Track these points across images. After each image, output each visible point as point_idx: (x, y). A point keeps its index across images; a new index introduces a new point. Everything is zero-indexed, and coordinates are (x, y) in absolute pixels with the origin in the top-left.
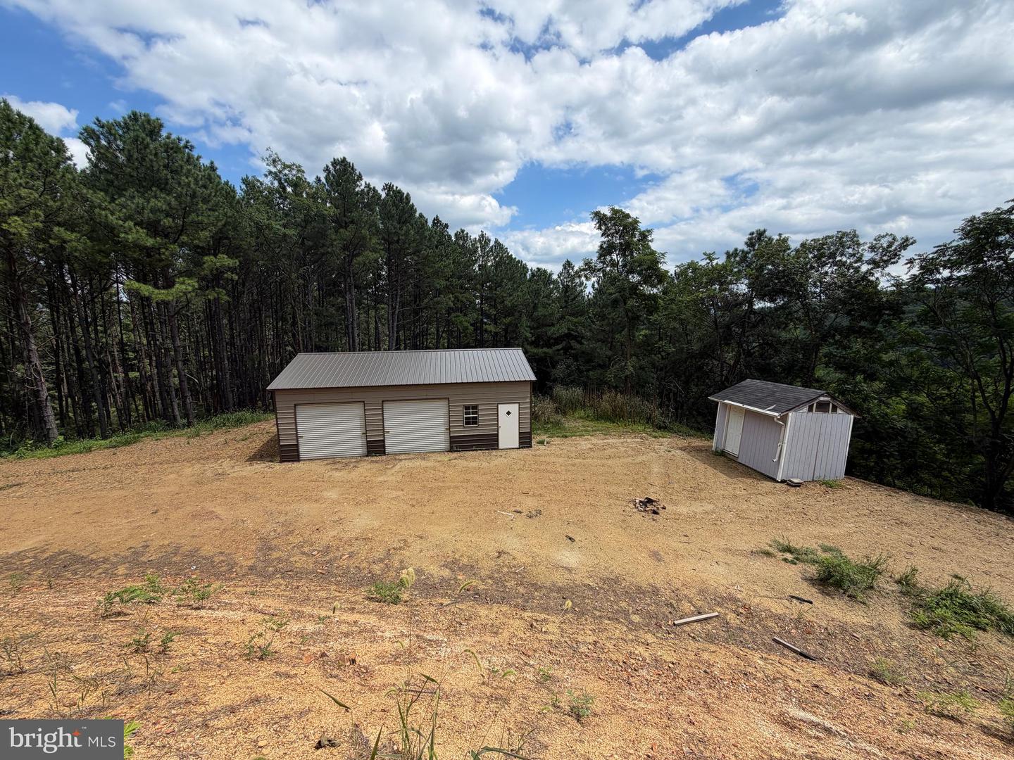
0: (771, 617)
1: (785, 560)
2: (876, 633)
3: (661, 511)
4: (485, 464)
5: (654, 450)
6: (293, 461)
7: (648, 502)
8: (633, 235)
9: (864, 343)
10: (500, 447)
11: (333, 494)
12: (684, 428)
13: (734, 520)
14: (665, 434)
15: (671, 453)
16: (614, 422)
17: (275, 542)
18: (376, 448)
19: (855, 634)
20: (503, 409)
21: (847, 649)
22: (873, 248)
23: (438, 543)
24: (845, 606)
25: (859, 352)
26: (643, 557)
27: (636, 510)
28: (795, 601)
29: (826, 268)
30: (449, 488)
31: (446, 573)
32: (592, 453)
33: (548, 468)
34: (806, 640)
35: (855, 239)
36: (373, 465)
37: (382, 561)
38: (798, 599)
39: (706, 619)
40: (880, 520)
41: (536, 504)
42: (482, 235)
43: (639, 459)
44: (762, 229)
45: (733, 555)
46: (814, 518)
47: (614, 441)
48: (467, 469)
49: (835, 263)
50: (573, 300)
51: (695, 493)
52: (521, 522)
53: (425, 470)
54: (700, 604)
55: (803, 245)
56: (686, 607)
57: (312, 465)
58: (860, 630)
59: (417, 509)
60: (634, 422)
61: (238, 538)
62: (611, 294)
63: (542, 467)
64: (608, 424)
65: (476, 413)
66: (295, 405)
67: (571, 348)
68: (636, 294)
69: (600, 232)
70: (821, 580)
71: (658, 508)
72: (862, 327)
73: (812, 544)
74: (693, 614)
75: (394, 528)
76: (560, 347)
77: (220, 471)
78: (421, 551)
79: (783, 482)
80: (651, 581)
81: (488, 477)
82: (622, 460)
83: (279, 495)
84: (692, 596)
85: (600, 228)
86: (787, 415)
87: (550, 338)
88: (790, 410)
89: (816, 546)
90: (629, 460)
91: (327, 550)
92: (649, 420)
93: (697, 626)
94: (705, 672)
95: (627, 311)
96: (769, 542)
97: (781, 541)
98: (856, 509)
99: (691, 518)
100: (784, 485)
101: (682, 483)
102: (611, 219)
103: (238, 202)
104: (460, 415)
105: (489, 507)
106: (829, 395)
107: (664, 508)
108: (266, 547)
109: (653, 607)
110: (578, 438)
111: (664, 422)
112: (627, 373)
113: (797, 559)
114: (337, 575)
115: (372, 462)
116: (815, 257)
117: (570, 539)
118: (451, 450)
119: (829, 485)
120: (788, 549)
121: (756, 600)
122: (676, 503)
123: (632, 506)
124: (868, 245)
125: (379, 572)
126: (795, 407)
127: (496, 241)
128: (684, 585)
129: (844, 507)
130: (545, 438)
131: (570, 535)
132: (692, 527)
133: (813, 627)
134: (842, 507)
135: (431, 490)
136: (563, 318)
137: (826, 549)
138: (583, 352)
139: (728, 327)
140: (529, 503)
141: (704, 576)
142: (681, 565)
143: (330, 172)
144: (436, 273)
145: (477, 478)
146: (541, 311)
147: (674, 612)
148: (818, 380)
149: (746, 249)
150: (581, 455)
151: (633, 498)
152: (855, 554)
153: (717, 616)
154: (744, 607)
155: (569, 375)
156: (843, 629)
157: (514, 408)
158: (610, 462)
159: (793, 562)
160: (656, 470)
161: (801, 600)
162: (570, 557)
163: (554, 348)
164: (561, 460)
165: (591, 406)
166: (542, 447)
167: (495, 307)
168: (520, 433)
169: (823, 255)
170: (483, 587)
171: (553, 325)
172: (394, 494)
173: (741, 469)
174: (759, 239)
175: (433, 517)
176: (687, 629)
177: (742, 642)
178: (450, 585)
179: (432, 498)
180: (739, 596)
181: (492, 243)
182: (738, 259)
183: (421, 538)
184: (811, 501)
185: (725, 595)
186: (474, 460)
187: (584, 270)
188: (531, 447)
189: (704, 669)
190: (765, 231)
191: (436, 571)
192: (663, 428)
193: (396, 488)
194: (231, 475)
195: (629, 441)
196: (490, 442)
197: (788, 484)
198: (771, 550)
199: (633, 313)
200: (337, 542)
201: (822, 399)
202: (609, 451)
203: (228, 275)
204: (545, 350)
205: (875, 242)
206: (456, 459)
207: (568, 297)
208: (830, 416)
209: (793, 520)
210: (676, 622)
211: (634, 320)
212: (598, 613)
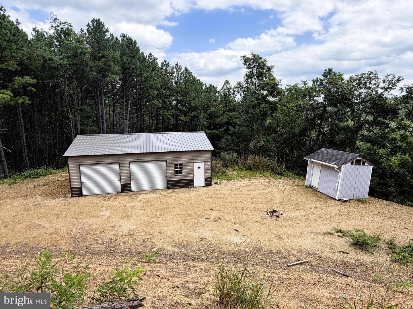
0: (331, 260)
1: (338, 236)
2: (376, 264)
3: (280, 216)
4: (187, 195)
5: (276, 186)
6: (78, 196)
7: (273, 212)
8: (264, 69)
9: (380, 129)
10: (195, 186)
11: (107, 213)
12: (291, 174)
13: (315, 219)
14: (282, 177)
15: (284, 187)
16: (254, 171)
17: (81, 238)
18: (126, 188)
19: (367, 265)
20: (196, 165)
21: (363, 271)
22: (384, 81)
23: (169, 235)
24: (363, 254)
25: (378, 133)
26: (272, 237)
27: (268, 216)
28: (341, 253)
29: (362, 90)
30: (170, 208)
31: (176, 249)
32: (244, 188)
33: (222, 196)
34: (346, 269)
35: (376, 76)
36: (126, 197)
37: (141, 245)
38: (343, 252)
39: (302, 263)
40: (382, 216)
41: (217, 215)
42: (177, 64)
43: (268, 191)
44: (331, 68)
45: (315, 235)
46: (352, 217)
47: (255, 181)
48: (178, 198)
49: (366, 88)
50: (230, 102)
51: (297, 207)
52: (210, 224)
53: (156, 199)
54: (299, 257)
55: (351, 78)
56: (293, 258)
57: (91, 199)
58: (369, 264)
59: (155, 219)
60: (265, 172)
61: (60, 238)
62: (252, 102)
63: (218, 196)
64: (251, 173)
65: (181, 168)
66: (80, 165)
67: (229, 130)
68: (265, 101)
69: (246, 66)
70: (354, 244)
71: (279, 215)
72: (379, 121)
73: (351, 229)
74: (296, 261)
75: (145, 229)
76: (223, 129)
77: (37, 203)
78: (161, 240)
79: (339, 200)
80: (277, 248)
81: (190, 202)
82: (260, 191)
83: (76, 215)
84: (296, 253)
85: (245, 64)
86: (341, 167)
87: (217, 124)
88: (343, 164)
89: (352, 229)
90: (263, 191)
91: (111, 241)
92: (272, 169)
93: (298, 266)
94: (302, 281)
95: (260, 110)
96: (331, 228)
97: (337, 227)
98: (372, 212)
99: (295, 219)
100: (339, 202)
101: (290, 202)
102: (252, 59)
103: (30, 42)
104: (173, 169)
105: (193, 217)
106: (361, 156)
107: (282, 214)
108: (77, 241)
109: (278, 259)
110: (235, 180)
111: (280, 171)
112: (261, 145)
113: (343, 235)
114: (119, 253)
115: (124, 195)
116: (357, 84)
117: (236, 230)
118: (168, 188)
119: (361, 201)
120: (340, 231)
121: (325, 254)
122: (287, 212)
123: (266, 214)
124: (382, 79)
125: (141, 250)
126: (345, 163)
127: (186, 68)
128: (292, 249)
129: (367, 211)
130: (217, 180)
131: (236, 229)
132: (295, 223)
133: (349, 263)
134: (365, 211)
135: (161, 209)
136: (224, 113)
137: (357, 230)
138: (236, 133)
139: (313, 120)
140: (214, 214)
141: (301, 245)
142: (290, 240)
143: (90, 27)
144: (152, 87)
145: (184, 202)
146: (212, 109)
147: (288, 261)
148: (357, 148)
149: (323, 78)
150: (238, 189)
151: (266, 210)
152: (370, 232)
153: (307, 262)
154: (319, 257)
155: (228, 146)
156: (362, 264)
157: (202, 165)
158: (253, 193)
159: (342, 237)
160: (277, 196)
161: (344, 253)
162: (236, 239)
163: (220, 130)
164: (228, 192)
165: (242, 163)
166: (217, 186)
167: (185, 106)
168: (205, 179)
169: (360, 83)
170: (195, 254)
171: (218, 117)
172: (141, 212)
173: (319, 194)
174: (329, 73)
175: (164, 222)
176: (293, 267)
177: (318, 271)
178: (179, 254)
179: (162, 213)
180: (317, 252)
181: (183, 69)
182: (318, 83)
183: (160, 233)
184: (352, 209)
185: (311, 252)
186: (181, 193)
187: (237, 87)
188: (211, 185)
189: (301, 280)
190: (332, 69)
191: (170, 249)
192: (280, 174)
193: (141, 209)
194: (44, 205)
195: (262, 181)
196: (189, 184)
197: (341, 201)
198: (332, 232)
199: (264, 112)
200: (115, 237)
201: (358, 158)
202: (253, 187)
203: (30, 88)
204: (215, 131)
205: (385, 78)
206: (171, 193)
207: (226, 101)
208: (361, 166)
209: (343, 218)
210: (289, 265)
211: (264, 115)
212: (252, 263)
